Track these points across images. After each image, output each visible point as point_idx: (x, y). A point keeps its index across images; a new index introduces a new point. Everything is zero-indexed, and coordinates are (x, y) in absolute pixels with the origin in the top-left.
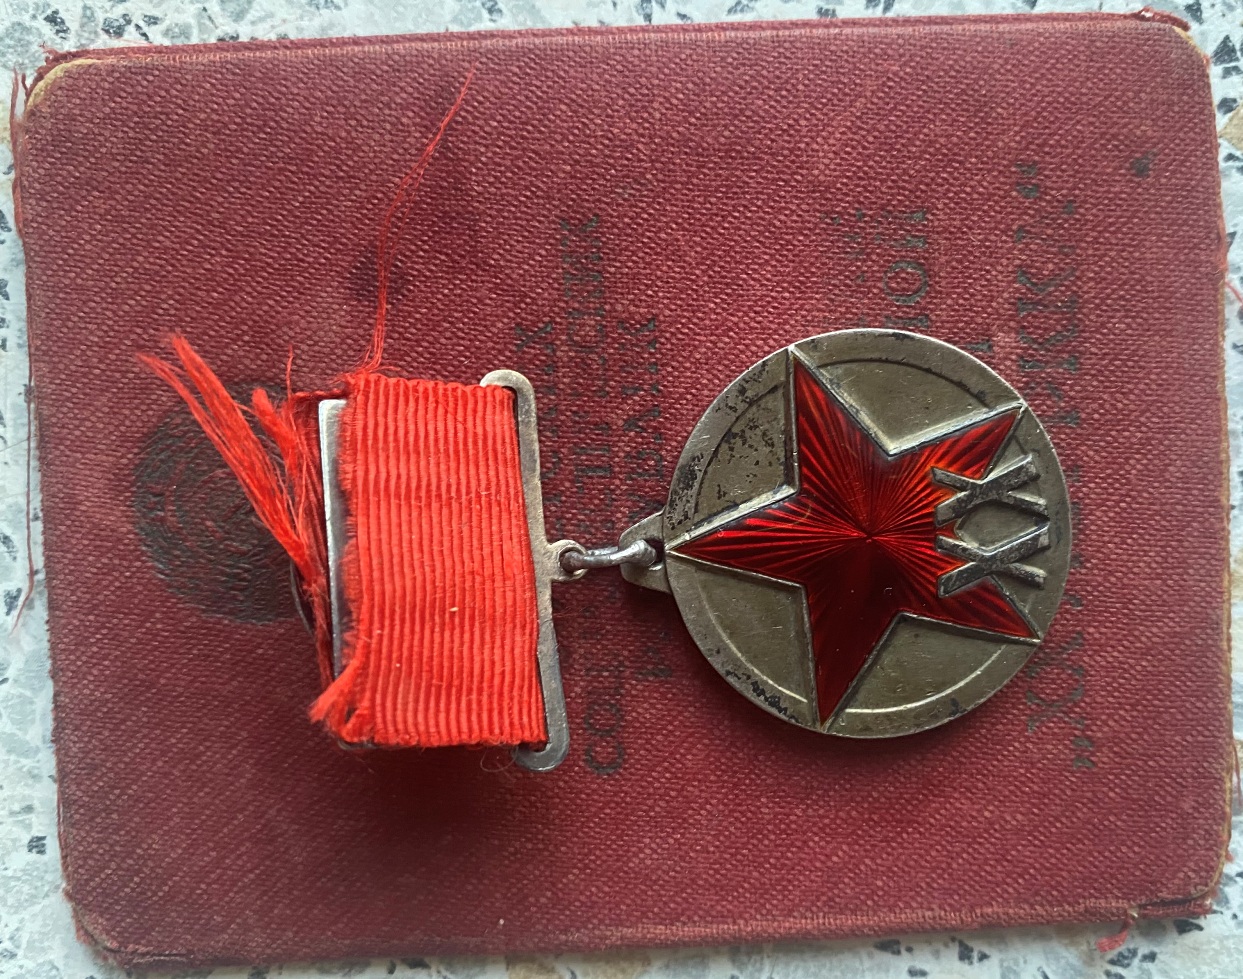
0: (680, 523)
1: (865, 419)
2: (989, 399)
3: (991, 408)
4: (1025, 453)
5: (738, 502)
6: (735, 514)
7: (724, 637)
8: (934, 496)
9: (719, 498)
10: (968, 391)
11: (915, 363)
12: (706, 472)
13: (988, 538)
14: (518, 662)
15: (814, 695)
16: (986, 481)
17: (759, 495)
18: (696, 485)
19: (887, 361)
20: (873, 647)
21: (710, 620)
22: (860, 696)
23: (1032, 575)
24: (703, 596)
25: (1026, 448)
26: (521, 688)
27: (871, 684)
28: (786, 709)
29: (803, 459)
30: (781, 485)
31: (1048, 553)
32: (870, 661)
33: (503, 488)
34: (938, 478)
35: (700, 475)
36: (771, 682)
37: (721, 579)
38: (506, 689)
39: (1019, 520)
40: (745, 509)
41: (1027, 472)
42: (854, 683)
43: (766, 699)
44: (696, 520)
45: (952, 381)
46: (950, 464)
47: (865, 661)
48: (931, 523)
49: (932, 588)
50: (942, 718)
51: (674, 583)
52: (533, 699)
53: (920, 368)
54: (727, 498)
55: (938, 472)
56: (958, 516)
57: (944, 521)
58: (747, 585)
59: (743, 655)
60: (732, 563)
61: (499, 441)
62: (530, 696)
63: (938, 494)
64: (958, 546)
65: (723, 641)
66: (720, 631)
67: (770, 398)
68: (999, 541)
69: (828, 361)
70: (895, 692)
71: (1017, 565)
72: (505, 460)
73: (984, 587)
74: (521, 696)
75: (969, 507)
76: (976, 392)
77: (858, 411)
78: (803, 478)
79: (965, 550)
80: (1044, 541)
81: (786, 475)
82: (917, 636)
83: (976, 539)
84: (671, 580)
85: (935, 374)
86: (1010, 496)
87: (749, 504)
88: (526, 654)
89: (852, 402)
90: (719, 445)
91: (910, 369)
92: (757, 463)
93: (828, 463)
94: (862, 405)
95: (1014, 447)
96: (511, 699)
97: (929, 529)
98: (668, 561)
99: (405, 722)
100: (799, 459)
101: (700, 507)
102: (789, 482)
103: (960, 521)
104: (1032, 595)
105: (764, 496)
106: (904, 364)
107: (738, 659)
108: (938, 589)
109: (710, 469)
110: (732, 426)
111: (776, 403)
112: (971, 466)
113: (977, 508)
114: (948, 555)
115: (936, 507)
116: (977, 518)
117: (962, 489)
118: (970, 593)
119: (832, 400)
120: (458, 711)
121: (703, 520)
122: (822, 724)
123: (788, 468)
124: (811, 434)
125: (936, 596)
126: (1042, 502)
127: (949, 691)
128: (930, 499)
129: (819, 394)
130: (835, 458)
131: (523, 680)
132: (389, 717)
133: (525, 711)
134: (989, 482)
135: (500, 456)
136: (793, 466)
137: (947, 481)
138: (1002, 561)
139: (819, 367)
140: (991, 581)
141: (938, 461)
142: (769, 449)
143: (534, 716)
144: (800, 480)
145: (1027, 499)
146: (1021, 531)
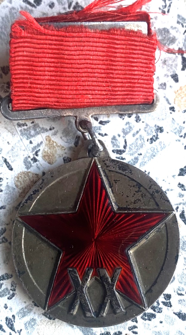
0: (105, 164)
1: (143, 241)
2: (149, 294)
3: (145, 295)
4: (125, 309)
5: (112, 188)
6: (107, 186)
7: (58, 179)
8: (110, 268)
9: (114, 180)
10: (153, 285)
11: (165, 264)
12: (125, 175)
13: (91, 291)
14: (44, 99)
15: (32, 214)
16: (115, 290)
17: (114, 196)
18: (120, 171)
19: (167, 252)
20: (49, 240)
21: (65, 174)
22: (29, 234)
23: (74, 308)
24: (75, 172)
25: (127, 309)
26: (33, 100)
27: (34, 238)
28: (26, 203)
29: (128, 215)
30: (118, 206)
31: (83, 316)
32: (43, 238)
33: (113, 97)
34: (117, 270)
35: (124, 173)
36: (38, 197)
37: (81, 179)
38: (33, 94)
39: (98, 304)
40: (109, 190)
41: (117, 308)
42: (35, 231)
43: (31, 195)
44: (106, 171)
45: (157, 279)
46: (122, 276)
47: (44, 236)
48: (99, 267)
49: (71, 265)
50: (17, 267)
51: (81, 160)
52: (29, 105)
53: (163, 266)
54: (114, 183)
55: (120, 270)
56: (101, 278)
57: (99, 272)
58: (78, 190)
59: (50, 186)
60: (88, 184)
61: (132, 97)
62: (30, 104)
63: (111, 270)
64: (88, 277)
65: (56, 179)
66: (61, 178)
67: (154, 203)
68: (89, 295)
69: (168, 227)
70: (30, 248)
71: (79, 302)
72: (125, 99)
73: (70, 288)
74: (30, 100)
75: (104, 283)
76: (152, 289)
77: (147, 239)
78: (121, 214)
79: (87, 280)
80: (88, 314)
81: (122, 208)
82: (52, 259)
83: (91, 286)
84: (83, 159)
85: (160, 272)
86: (108, 300)
87: (111, 192)
88: (47, 103)
89: (151, 236)
90: (136, 181)
91: (163, 261)
92: (128, 196)
93: (126, 225)
94: (149, 241)
95: (128, 304)
96: (29, 96)
97: (96, 265)
98: (90, 158)
99: (19, 51)
100: (128, 213)
101: (111, 172)
102: (119, 209)
103: (99, 278)
104: (65, 309)
105: (114, 198)
106: (165, 259)
107: (48, 185)
108: (71, 268)
109: (127, 177)
110: (143, 187)
111: (152, 205)
112: (121, 285)
113: (104, 286)
114: (85, 273)
115: (105, 269)
116: (100, 287)
117: (112, 280)
118: (68, 282)
119: (152, 228)
120: (24, 74)
121: (105, 173)
122: (20, 217)
123: (125, 209)
124: (138, 218)
125: (68, 267)
126: (104, 314)
127: (28, 271)
128: (109, 267)
129: (154, 223)
130: (128, 227)
131: (37, 101)
132: (21, 45)
133: (24, 101)
134: (114, 292)
135: (126, 96)
136: (126, 210)
137: (116, 274)
138: (80, 295)
139: (166, 223)
140: (73, 291)
141: (124, 270)
142: (133, 201)
143: (22, 105)
144: (120, 213)
145: (106, 308)
146: (93, 305)
